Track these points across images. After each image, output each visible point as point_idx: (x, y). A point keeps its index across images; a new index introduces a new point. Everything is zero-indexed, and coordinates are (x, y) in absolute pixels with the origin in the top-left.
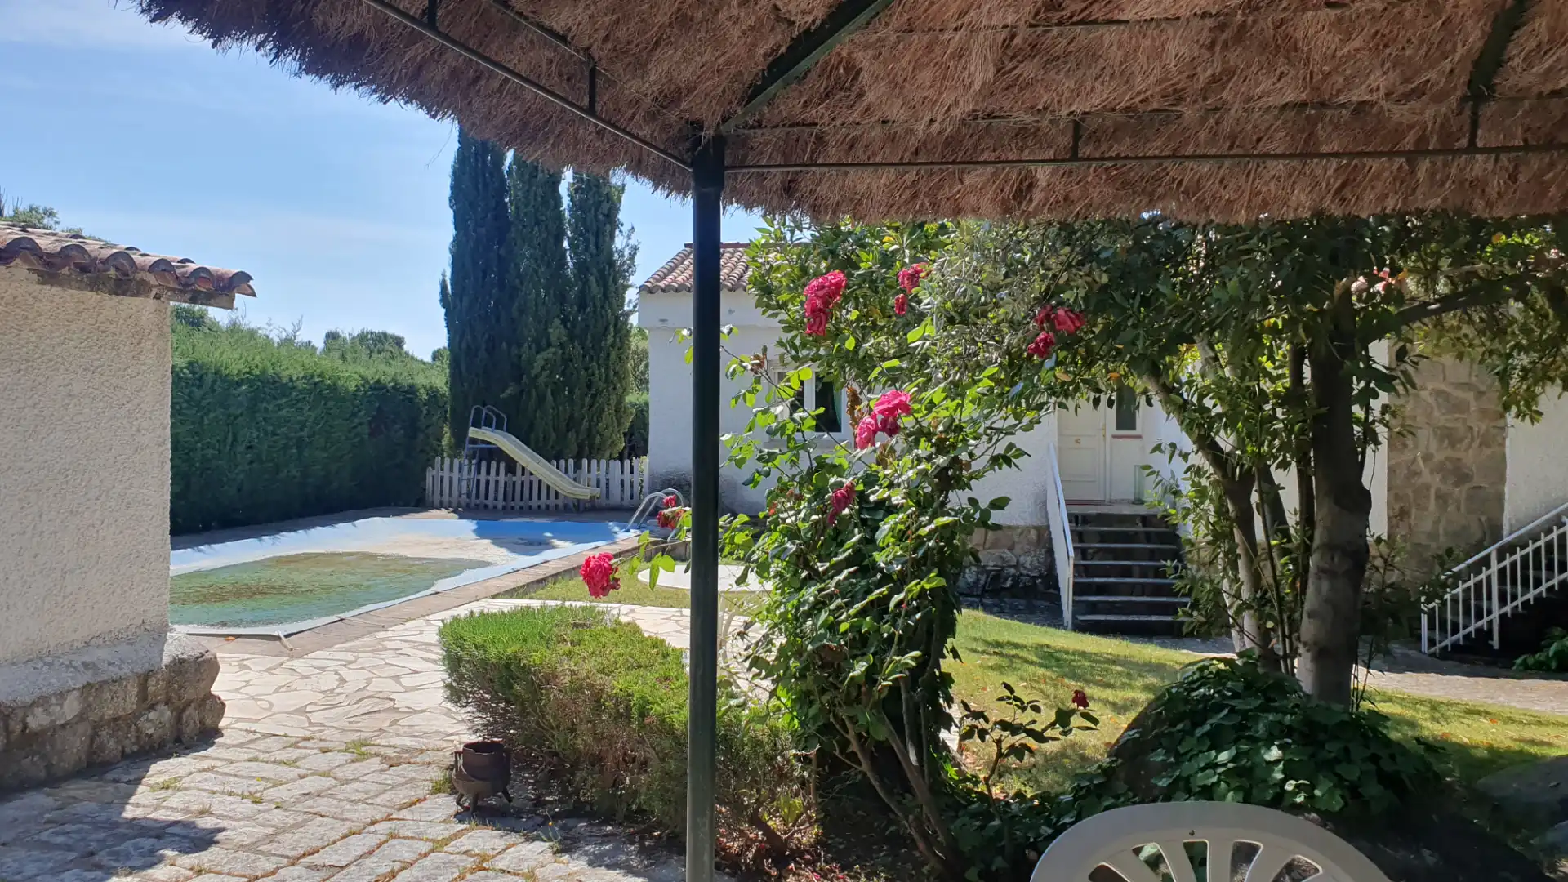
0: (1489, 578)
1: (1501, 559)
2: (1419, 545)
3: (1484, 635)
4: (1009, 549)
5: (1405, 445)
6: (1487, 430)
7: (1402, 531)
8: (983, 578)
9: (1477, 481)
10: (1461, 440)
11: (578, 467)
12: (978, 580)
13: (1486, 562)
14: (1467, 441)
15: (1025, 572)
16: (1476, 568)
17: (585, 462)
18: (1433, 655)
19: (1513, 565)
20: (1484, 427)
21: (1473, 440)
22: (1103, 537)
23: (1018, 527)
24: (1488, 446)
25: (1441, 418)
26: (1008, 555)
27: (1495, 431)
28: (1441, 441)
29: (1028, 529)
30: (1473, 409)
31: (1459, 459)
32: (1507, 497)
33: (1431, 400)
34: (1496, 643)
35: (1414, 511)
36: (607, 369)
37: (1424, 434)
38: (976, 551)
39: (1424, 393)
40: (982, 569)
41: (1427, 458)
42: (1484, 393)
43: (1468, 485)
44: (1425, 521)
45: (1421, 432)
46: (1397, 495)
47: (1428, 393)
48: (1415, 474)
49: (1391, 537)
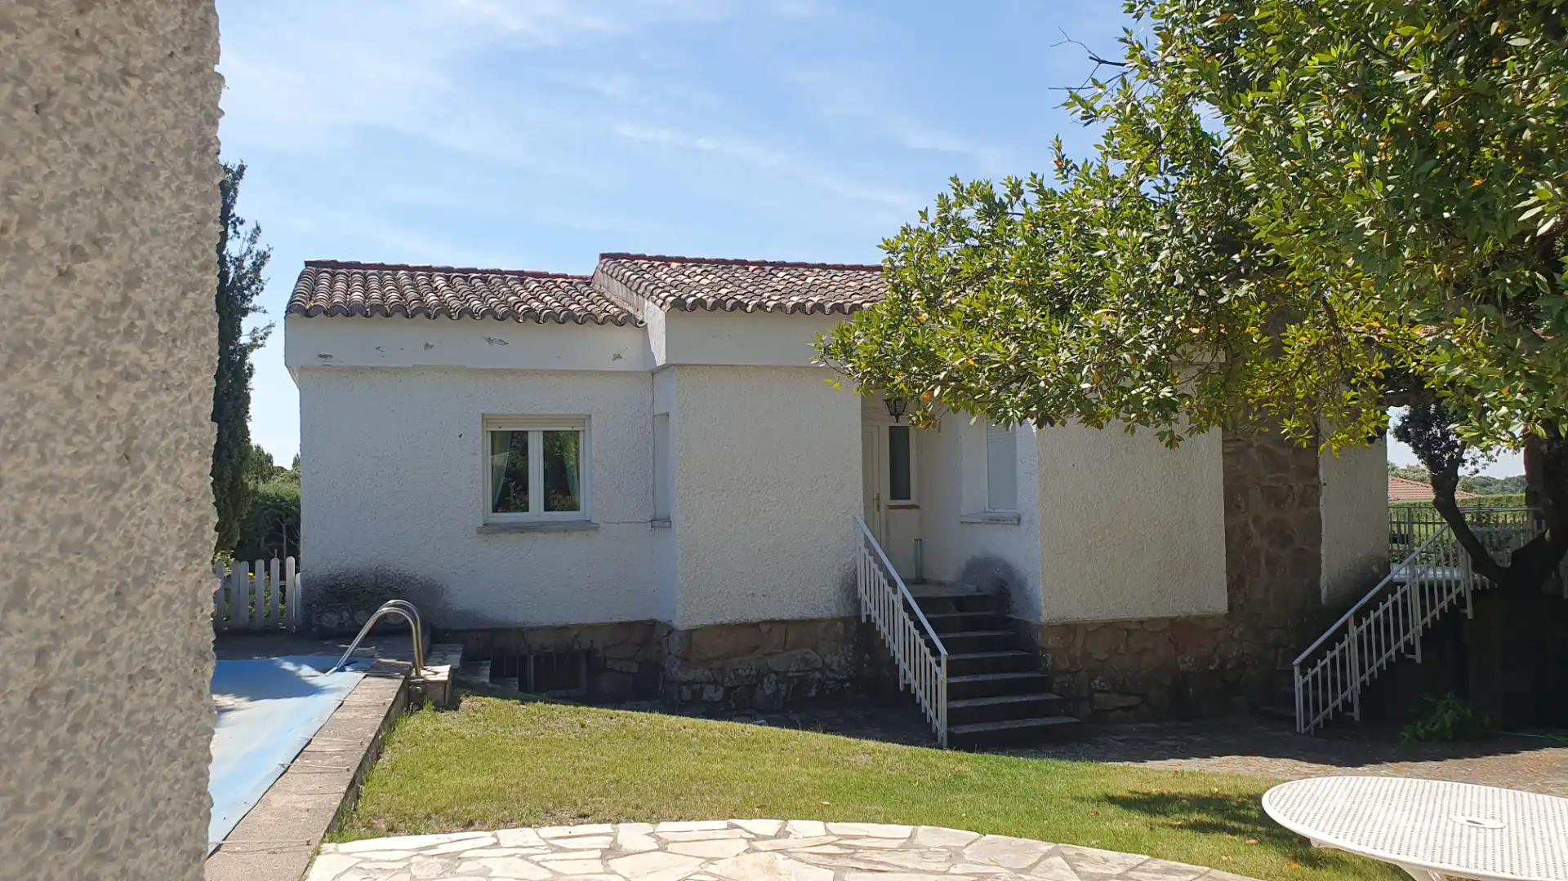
0: (1350, 645)
1: (1358, 623)
2: (1254, 614)
3: (1349, 707)
4: (814, 648)
5: (1239, 507)
6: (1304, 489)
7: (1240, 600)
8: (783, 687)
9: (1298, 543)
10: (1283, 501)
12: (778, 690)
13: (1344, 628)
14: (1289, 501)
15: (830, 675)
19: (1369, 629)
20: (1301, 485)
21: (1293, 499)
23: (822, 620)
24: (1307, 507)
25: (1266, 475)
26: (812, 656)
27: (1309, 490)
28: (1268, 501)
29: (833, 621)
30: (1292, 467)
31: (1283, 521)
32: (1323, 558)
33: (1256, 458)
34: (1356, 714)
35: (1248, 576)
37: (1254, 495)
38: (771, 654)
39: (1252, 451)
40: (783, 676)
41: (1257, 520)
42: (1301, 450)
43: (1292, 547)
44: (1258, 588)
45: (1251, 492)
46: (1233, 562)
47: (1255, 450)
48: (1247, 538)
49: (1230, 606)
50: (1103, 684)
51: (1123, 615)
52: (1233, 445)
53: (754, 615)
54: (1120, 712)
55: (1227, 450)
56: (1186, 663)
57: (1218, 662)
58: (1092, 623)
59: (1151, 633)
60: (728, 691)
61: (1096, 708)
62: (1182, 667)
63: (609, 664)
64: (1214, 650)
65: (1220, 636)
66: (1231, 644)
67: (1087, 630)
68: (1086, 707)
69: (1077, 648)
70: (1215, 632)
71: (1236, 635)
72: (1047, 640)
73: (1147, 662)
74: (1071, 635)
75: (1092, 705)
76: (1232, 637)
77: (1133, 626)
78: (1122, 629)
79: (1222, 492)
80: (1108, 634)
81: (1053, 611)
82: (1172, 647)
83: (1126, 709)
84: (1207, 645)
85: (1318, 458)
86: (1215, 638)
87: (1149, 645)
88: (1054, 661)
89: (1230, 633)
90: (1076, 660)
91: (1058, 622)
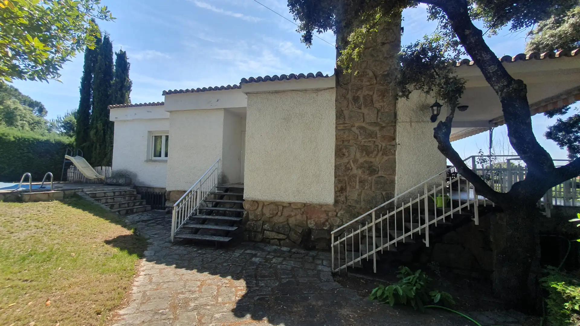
0: (370, 228)
2: (350, 206)
3: (367, 263)
5: (344, 155)
6: (386, 146)
7: (342, 198)
9: (381, 173)
10: (372, 152)
13: (369, 218)
14: (375, 152)
16: (362, 222)
19: (385, 221)
20: (384, 145)
21: (378, 152)
24: (387, 155)
25: (362, 140)
27: (389, 147)
28: (362, 152)
30: (378, 136)
31: (371, 162)
32: (396, 182)
33: (357, 132)
34: (375, 268)
35: (348, 189)
37: (353, 149)
39: (354, 129)
41: (355, 161)
42: (384, 127)
43: (376, 176)
44: (353, 194)
45: (351, 147)
46: (339, 180)
47: (355, 128)
48: (349, 169)
49: (336, 202)
50: (268, 227)
51: (277, 199)
52: (342, 126)
53: (187, 189)
54: (276, 240)
55: (339, 128)
56: (311, 224)
57: (328, 226)
58: (267, 202)
59: (296, 209)
61: (264, 237)
62: (310, 226)
64: (327, 221)
65: (330, 214)
66: (336, 218)
67: (264, 204)
68: (260, 236)
69: (258, 212)
70: (327, 212)
71: (339, 215)
72: (246, 206)
73: (292, 221)
74: (257, 205)
75: (263, 235)
76: (336, 216)
77: (285, 205)
78: (280, 205)
79: (334, 148)
80: (273, 206)
81: (248, 194)
82: (305, 216)
83: (280, 240)
84: (323, 217)
85: (395, 131)
86: (328, 215)
87: (293, 214)
88: (248, 214)
89: (335, 213)
90: (257, 215)
91: (250, 200)
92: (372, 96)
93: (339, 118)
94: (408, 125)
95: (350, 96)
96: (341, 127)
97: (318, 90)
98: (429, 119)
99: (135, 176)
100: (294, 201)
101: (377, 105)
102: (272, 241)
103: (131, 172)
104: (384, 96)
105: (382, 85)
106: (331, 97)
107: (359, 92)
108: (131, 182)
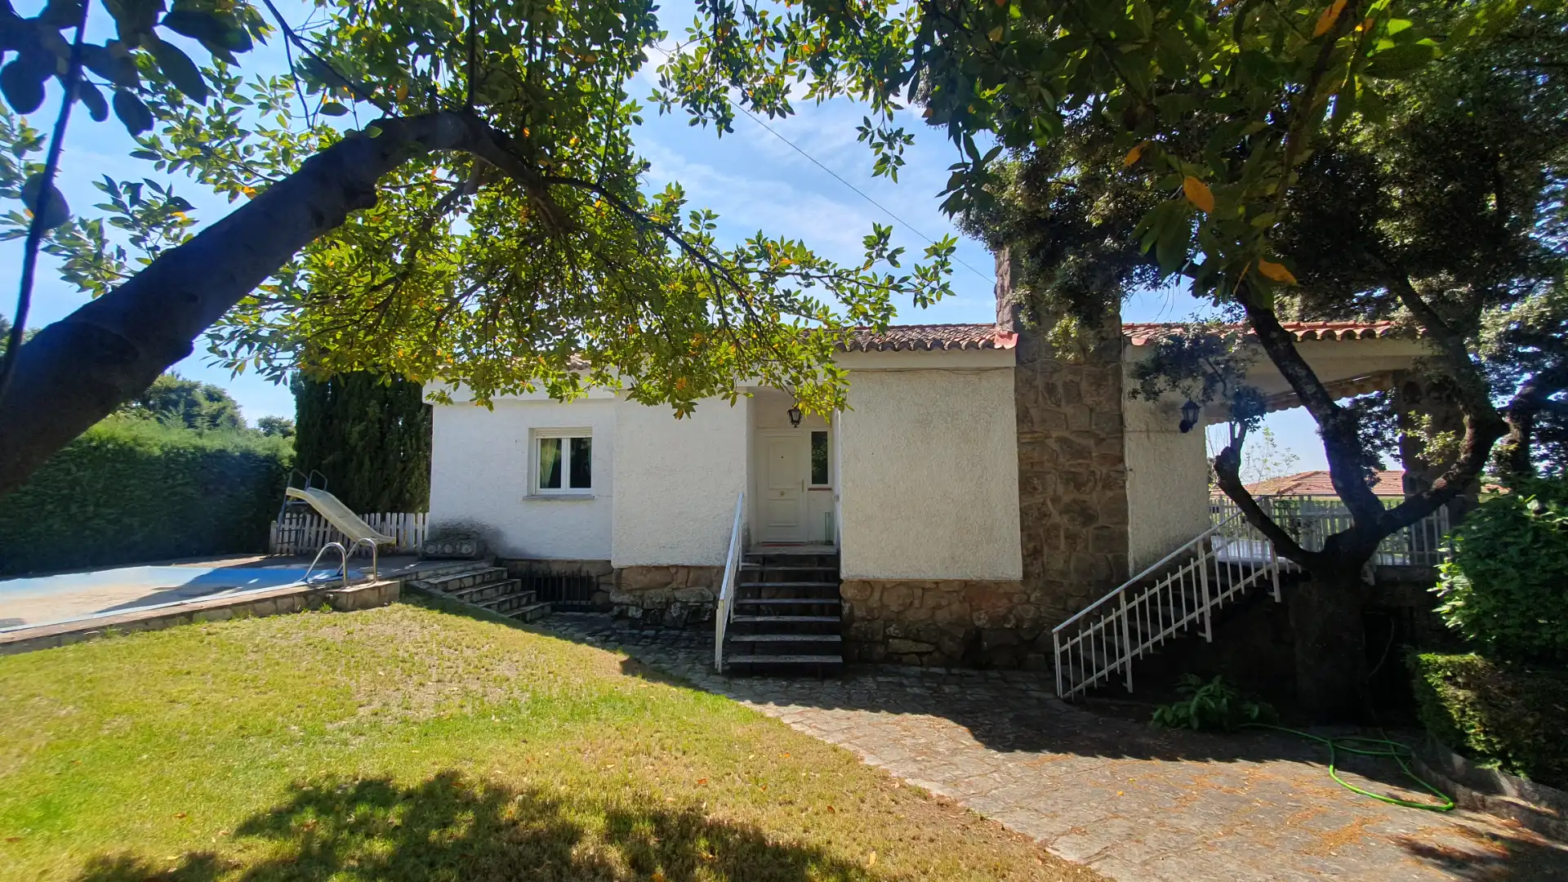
0: (1119, 619)
1: (1129, 599)
2: (1053, 582)
3: (1117, 677)
4: (709, 587)
5: (1035, 489)
6: (1108, 474)
7: (1036, 569)
8: (686, 613)
9: (1102, 522)
10: (1084, 484)
11: (383, 519)
12: (682, 614)
13: (1114, 602)
14: (1091, 484)
16: (1105, 609)
17: (388, 515)
18: (1067, 701)
19: (1142, 604)
20: (1105, 471)
21: (1096, 483)
22: (787, 576)
23: (714, 567)
24: (1111, 489)
25: (1066, 463)
26: (707, 591)
27: (1114, 475)
28: (1067, 484)
29: (721, 568)
30: (1094, 454)
31: (1084, 501)
32: (1130, 536)
33: (1056, 447)
34: (1129, 684)
35: (1046, 548)
36: (418, 440)
37: (1051, 479)
38: (677, 589)
39: (1051, 442)
40: (685, 605)
41: (1056, 500)
42: (1104, 439)
43: (1095, 525)
44: (1057, 559)
45: (1049, 476)
46: (1029, 535)
47: (1052, 440)
48: (1045, 515)
49: (1026, 574)
50: (897, 631)
51: (913, 575)
52: (1029, 436)
53: (665, 561)
54: (913, 656)
55: (1023, 440)
56: (981, 620)
57: (1013, 621)
58: (890, 582)
59: (948, 592)
60: (646, 612)
61: (890, 650)
62: (977, 623)
63: (602, 587)
64: (1010, 611)
65: (1015, 599)
66: (1027, 606)
67: (884, 587)
68: (881, 649)
69: (874, 601)
70: (1009, 596)
71: (1032, 599)
72: (847, 592)
73: (942, 616)
74: (869, 589)
75: (886, 648)
76: (1028, 601)
77: (927, 586)
78: (917, 587)
79: (1016, 476)
80: (904, 591)
81: (851, 567)
82: (967, 605)
83: (920, 654)
84: (1002, 606)
85: (1123, 446)
86: (1010, 601)
87: (944, 602)
88: (851, 609)
89: (1026, 597)
90: (872, 610)
91: (856, 579)
92: (1078, 384)
93: (1023, 422)
94: (1144, 435)
95: (1039, 382)
96: (1027, 438)
97: (980, 371)
98: (1177, 427)
99: (497, 534)
100: (945, 578)
101: (1089, 401)
102: (905, 659)
103: (483, 527)
104: (1100, 385)
105: (1095, 365)
106: (1007, 385)
107: (1055, 377)
108: (486, 548)
